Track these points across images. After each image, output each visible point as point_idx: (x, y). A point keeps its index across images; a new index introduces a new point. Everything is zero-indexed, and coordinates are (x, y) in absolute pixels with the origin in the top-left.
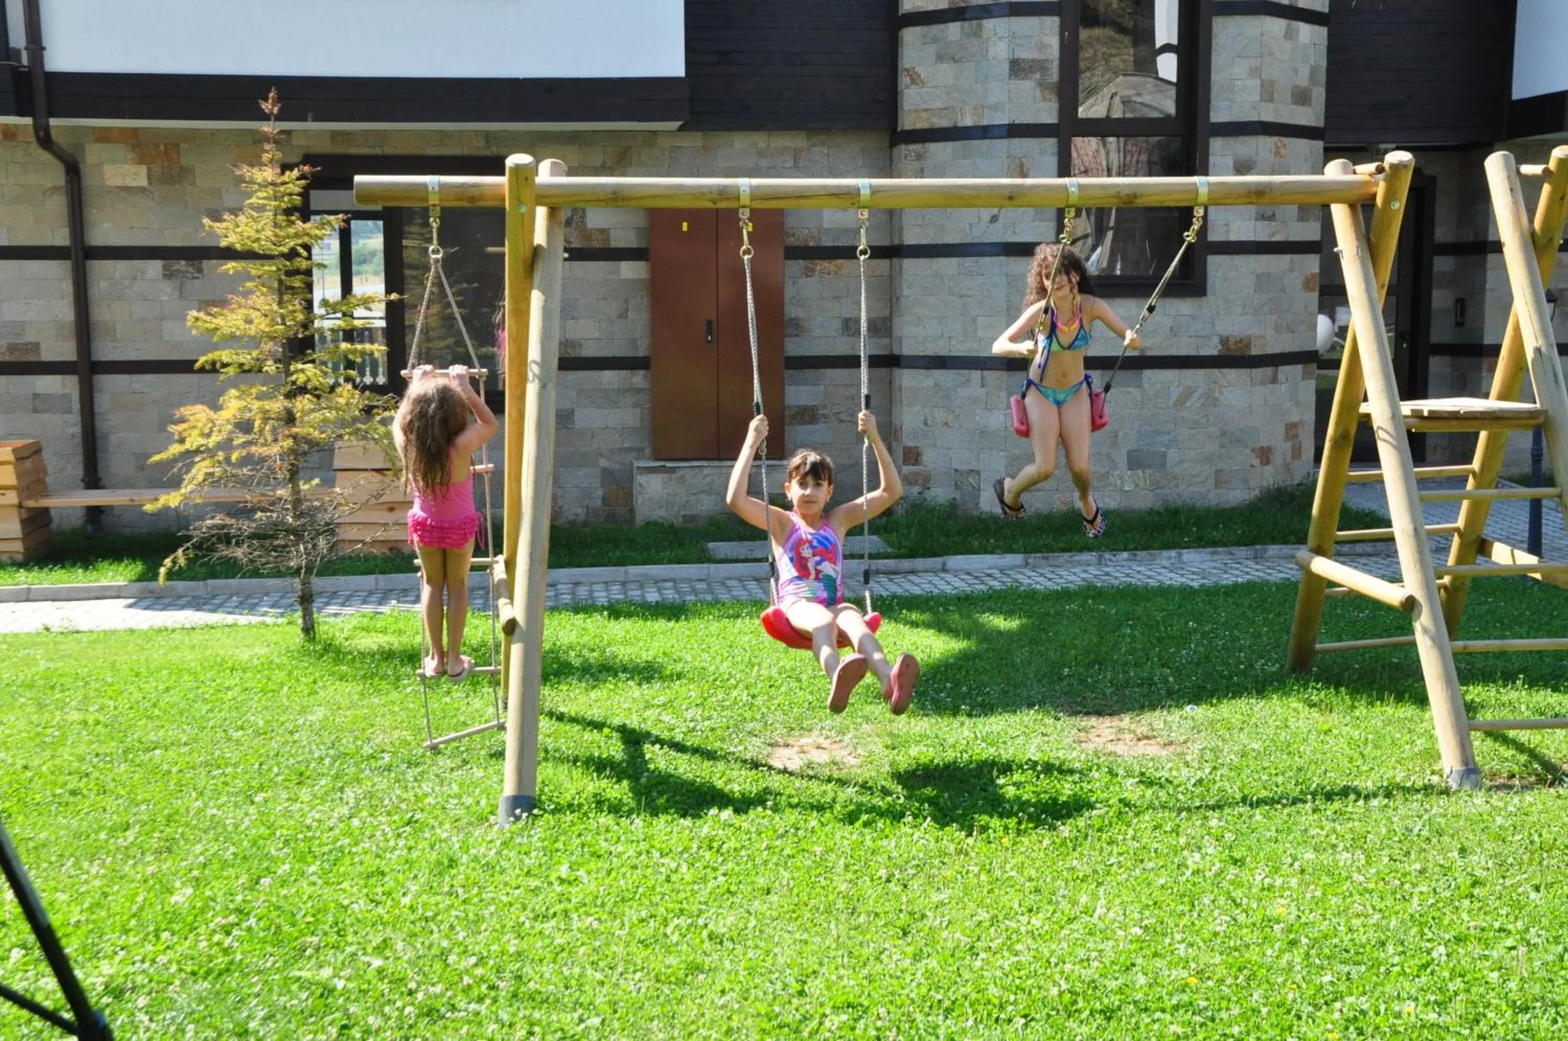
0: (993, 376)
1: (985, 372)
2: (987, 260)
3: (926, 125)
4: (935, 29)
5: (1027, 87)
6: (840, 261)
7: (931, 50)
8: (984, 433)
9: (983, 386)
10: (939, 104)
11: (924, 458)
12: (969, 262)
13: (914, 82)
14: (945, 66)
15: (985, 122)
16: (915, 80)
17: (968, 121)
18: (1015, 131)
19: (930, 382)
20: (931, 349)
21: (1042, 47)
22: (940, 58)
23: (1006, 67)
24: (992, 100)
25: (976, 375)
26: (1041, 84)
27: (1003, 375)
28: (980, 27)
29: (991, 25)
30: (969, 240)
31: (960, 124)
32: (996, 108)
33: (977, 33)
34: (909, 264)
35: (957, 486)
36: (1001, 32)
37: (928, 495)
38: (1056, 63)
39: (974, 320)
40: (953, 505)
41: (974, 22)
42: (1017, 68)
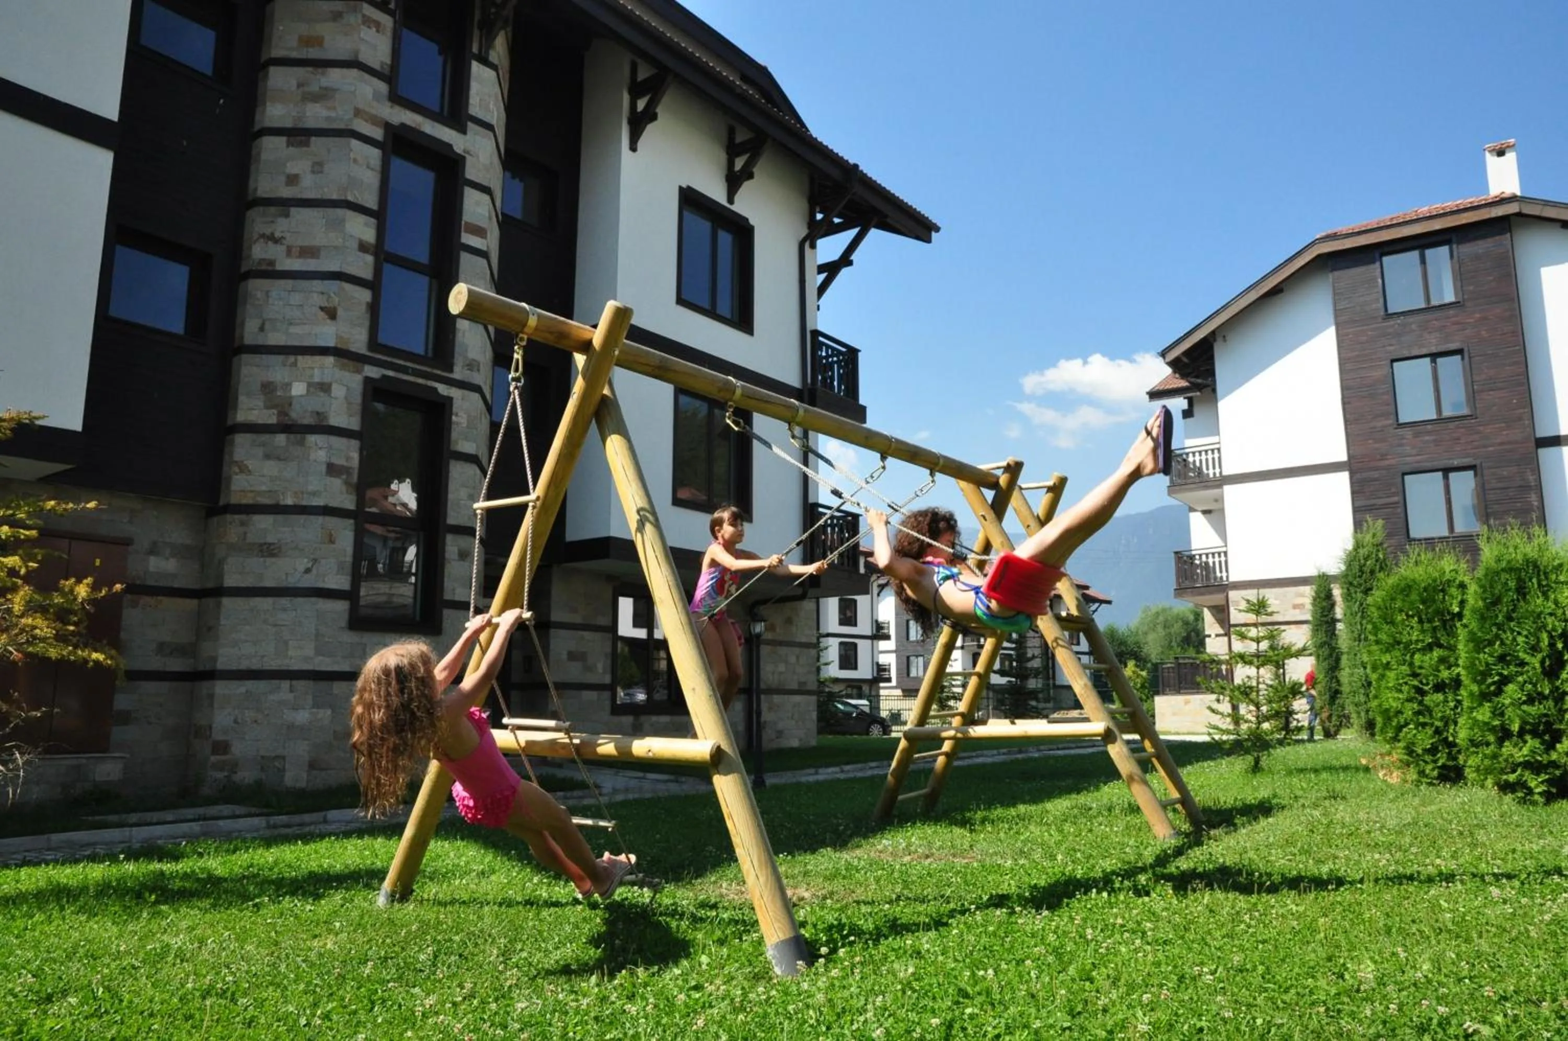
0: (300, 684)
1: (294, 682)
2: (300, 600)
3: (251, 502)
4: (265, 437)
5: (337, 483)
6: (160, 598)
7: (260, 452)
8: (291, 727)
9: (291, 691)
10: (264, 488)
11: (233, 749)
12: (284, 601)
13: (242, 471)
14: (271, 463)
15: (304, 503)
16: (244, 469)
17: (290, 502)
18: (327, 511)
19: (243, 690)
20: (244, 665)
21: (348, 458)
22: (267, 457)
23: (324, 468)
24: (311, 488)
25: (285, 684)
26: (347, 483)
27: (311, 683)
28: (304, 439)
29: (312, 439)
30: (284, 584)
31: (282, 503)
32: (314, 494)
33: (302, 443)
34: (226, 601)
35: (262, 769)
36: (320, 444)
37: (237, 778)
38: (356, 471)
39: (286, 643)
40: (259, 783)
41: (299, 436)
42: (332, 470)
